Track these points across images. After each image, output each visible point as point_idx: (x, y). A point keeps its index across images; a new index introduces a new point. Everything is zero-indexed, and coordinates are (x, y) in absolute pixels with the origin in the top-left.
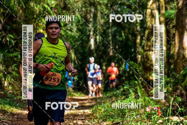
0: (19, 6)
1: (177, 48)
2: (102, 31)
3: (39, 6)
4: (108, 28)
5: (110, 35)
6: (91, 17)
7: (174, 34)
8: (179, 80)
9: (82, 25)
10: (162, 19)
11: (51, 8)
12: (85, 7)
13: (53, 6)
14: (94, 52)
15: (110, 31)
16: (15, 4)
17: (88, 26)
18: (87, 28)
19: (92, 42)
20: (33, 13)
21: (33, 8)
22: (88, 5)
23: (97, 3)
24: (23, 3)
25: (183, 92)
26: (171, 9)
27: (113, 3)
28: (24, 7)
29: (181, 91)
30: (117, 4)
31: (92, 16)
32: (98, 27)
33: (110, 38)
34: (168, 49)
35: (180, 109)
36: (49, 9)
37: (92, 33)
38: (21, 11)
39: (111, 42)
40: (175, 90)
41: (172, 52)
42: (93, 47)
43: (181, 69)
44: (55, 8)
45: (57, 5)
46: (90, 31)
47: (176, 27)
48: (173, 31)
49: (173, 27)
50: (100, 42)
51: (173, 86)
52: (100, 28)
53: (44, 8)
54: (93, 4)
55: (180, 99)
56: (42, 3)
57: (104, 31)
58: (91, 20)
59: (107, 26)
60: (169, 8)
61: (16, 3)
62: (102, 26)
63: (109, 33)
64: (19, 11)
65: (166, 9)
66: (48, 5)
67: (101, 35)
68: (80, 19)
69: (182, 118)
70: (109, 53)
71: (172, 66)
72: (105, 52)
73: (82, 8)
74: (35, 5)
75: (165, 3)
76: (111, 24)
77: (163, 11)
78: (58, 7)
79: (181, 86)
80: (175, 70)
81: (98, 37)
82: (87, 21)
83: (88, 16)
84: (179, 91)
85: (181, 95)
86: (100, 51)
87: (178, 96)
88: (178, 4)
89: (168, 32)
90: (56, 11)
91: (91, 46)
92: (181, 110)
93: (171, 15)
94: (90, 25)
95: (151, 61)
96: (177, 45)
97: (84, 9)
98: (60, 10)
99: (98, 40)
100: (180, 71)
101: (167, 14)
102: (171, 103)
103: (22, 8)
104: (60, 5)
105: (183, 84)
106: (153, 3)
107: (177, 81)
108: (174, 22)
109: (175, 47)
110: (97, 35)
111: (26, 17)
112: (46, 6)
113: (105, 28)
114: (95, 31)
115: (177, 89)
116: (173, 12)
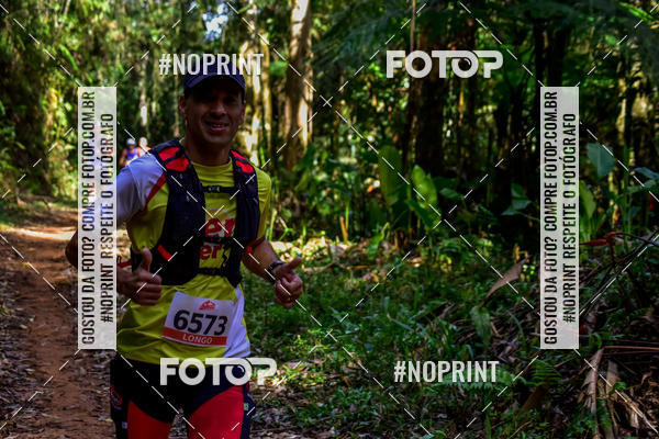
0: (15, 46)
1: (288, 128)
2: (161, 94)
3: (49, 47)
4: (172, 89)
5: (175, 100)
6: (142, 69)
7: (284, 104)
8: (289, 181)
9: (126, 83)
10: (265, 76)
11: (72, 52)
12: (133, 51)
13: (76, 48)
14: (147, 129)
15: (175, 93)
16: (7, 44)
17: (137, 85)
18: (136, 88)
19: (144, 113)
20: (38, 58)
21: (40, 50)
22: (136, 48)
23: (152, 46)
24: (20, 41)
25: (296, 201)
26: (280, 59)
27: (181, 46)
28: (24, 48)
29: (292, 200)
30: (188, 47)
31: (144, 66)
32: (155, 86)
33: (176, 106)
34: (275, 130)
35: (287, 230)
36: (68, 53)
37: (143, 97)
38: (18, 56)
39: (176, 114)
40: (283, 197)
41: (280, 134)
42: (145, 122)
43: (294, 162)
44: (79, 52)
45: (81, 47)
46: (140, 94)
47: (287, 90)
48: (282, 97)
49: (282, 91)
50: (157, 114)
51: (280, 191)
52: (159, 88)
53: (59, 51)
54: (146, 46)
55: (289, 214)
56: (55, 43)
57: (166, 94)
58: (143, 73)
59: (171, 85)
60: (276, 58)
61: (10, 42)
62: (161, 85)
63: (173, 98)
64: (15, 56)
65: (272, 59)
66: (66, 45)
67: (160, 102)
68: (122, 71)
69: (289, 245)
70: (172, 133)
71: (281, 158)
72: (167, 132)
73: (126, 53)
74: (43, 45)
75: (271, 50)
76: (177, 83)
77: (267, 64)
78: (84, 50)
79: (294, 192)
80: (284, 164)
81: (154, 105)
82: (135, 77)
83: (138, 68)
84: (288, 200)
85: (292, 207)
86: (157, 129)
87: (287, 207)
88: (290, 50)
89: (274, 99)
90: (80, 56)
91: (141, 119)
92: (290, 232)
93: (279, 70)
94: (141, 84)
95: (244, 147)
96: (288, 121)
97: (130, 55)
98: (87, 55)
99: (154, 110)
100: (292, 166)
101: (272, 69)
102: (273, 219)
103: (20, 50)
104: (87, 48)
105: (296, 188)
106: (248, 48)
107: (286, 183)
108: (284, 80)
109: (284, 126)
110: (152, 100)
111: (27, 66)
112: (63, 48)
113: (167, 89)
114: (149, 95)
115: (286, 196)
116: (283, 64)
